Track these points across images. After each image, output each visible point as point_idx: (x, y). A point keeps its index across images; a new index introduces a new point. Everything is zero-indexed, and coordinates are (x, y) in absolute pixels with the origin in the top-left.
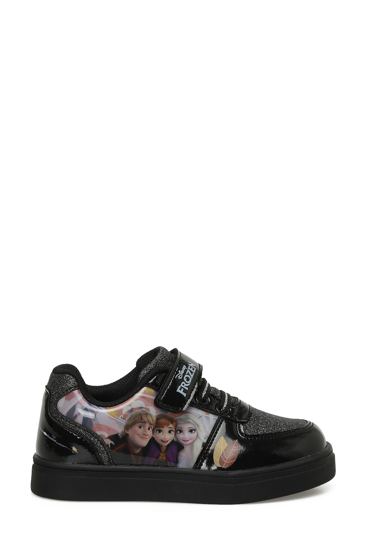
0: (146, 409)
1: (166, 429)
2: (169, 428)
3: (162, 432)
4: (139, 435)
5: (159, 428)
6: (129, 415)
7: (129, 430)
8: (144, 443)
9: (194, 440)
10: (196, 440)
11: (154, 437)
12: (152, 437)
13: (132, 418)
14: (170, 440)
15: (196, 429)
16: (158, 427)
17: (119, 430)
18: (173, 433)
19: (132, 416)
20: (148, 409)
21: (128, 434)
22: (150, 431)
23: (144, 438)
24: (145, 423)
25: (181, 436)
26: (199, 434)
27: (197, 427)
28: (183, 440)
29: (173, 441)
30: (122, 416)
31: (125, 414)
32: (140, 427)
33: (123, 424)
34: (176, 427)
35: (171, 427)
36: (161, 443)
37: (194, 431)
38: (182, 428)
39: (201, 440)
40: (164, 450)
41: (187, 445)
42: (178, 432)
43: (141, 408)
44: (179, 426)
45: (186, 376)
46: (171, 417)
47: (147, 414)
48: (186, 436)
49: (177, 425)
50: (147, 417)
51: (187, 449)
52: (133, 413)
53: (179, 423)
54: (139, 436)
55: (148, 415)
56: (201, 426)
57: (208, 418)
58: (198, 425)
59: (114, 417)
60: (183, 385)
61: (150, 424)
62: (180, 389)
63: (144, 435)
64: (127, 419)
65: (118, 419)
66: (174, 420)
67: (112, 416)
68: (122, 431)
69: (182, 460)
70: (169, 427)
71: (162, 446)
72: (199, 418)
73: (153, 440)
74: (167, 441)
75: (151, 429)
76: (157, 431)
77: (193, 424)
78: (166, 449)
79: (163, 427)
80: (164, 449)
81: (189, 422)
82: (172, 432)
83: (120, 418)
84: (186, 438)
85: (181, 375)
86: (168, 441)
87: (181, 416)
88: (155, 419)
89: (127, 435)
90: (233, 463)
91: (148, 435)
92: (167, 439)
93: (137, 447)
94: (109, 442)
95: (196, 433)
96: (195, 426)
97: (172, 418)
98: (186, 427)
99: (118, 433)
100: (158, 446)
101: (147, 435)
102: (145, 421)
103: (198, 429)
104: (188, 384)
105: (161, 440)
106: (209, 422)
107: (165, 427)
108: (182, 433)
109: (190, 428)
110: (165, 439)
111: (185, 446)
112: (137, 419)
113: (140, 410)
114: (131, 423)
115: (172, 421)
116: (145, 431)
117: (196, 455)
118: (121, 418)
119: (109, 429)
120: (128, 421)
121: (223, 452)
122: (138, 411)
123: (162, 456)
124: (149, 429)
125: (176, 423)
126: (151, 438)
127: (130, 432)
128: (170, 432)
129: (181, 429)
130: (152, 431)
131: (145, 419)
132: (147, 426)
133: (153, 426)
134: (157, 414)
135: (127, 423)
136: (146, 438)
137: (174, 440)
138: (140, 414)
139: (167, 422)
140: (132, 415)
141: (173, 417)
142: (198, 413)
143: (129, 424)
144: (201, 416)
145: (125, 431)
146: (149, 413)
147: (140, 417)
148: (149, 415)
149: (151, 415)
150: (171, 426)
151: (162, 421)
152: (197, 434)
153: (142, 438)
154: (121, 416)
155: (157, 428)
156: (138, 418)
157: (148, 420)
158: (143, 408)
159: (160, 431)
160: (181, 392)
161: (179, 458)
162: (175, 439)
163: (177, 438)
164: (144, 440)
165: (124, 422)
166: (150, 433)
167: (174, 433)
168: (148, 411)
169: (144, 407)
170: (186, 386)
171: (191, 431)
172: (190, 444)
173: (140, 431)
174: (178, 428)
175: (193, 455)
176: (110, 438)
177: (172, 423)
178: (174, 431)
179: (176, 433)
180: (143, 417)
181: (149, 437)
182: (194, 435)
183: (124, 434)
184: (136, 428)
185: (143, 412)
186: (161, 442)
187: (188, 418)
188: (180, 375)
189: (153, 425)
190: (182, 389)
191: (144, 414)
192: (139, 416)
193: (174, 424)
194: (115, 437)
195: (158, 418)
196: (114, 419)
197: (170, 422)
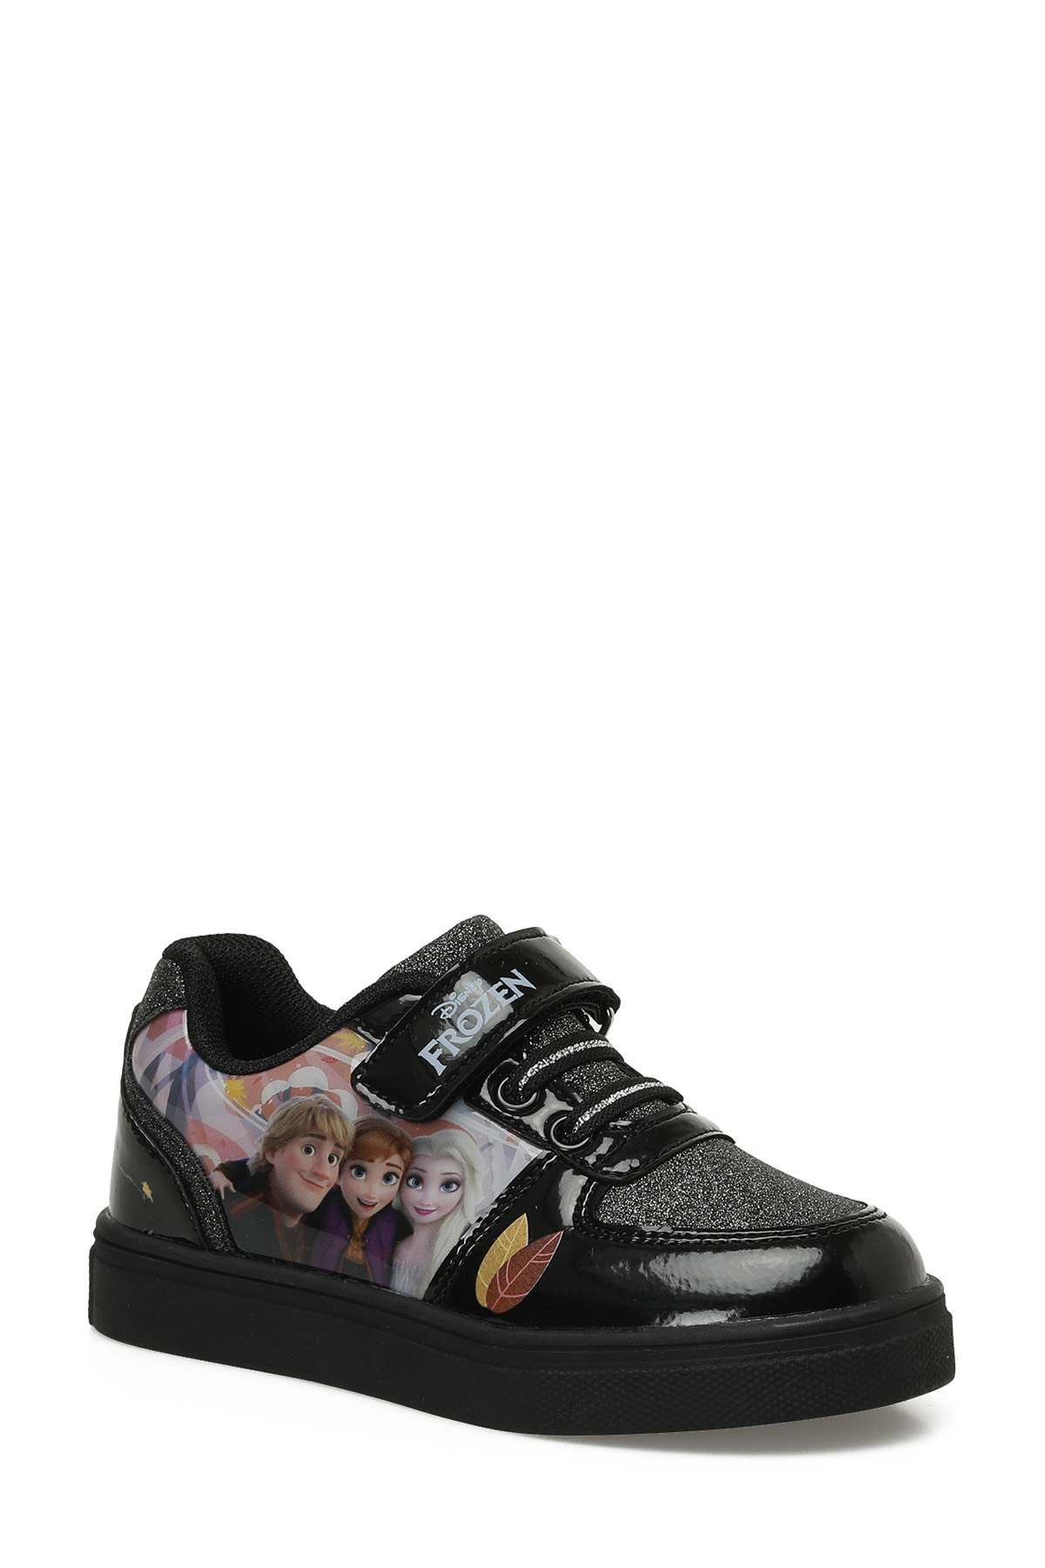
0: (329, 1097)
1: (378, 1168)
2: (389, 1164)
3: (364, 1176)
4: (303, 1174)
5: (358, 1162)
6: (280, 1107)
7: (278, 1154)
8: (312, 1199)
9: (445, 1213)
10: (452, 1214)
11: (340, 1187)
12: (336, 1184)
13: (285, 1119)
14: (382, 1201)
15: (463, 1180)
16: (356, 1157)
17: (251, 1150)
18: (395, 1184)
19: (287, 1112)
20: (336, 1099)
21: (273, 1166)
22: (333, 1164)
23: (314, 1184)
24: (323, 1138)
25: (414, 1195)
26: (465, 1198)
27: (467, 1175)
28: (416, 1209)
29: (389, 1206)
30: (258, 1107)
31: (268, 1101)
32: (308, 1151)
33: (261, 1132)
34: (408, 1165)
35: (396, 1163)
36: (355, 1207)
37: (455, 1186)
38: (424, 1171)
39: (465, 1217)
40: (362, 1231)
41: (424, 1225)
42: (411, 1182)
43: (316, 1090)
44: (418, 1163)
45: (468, 1012)
46: (401, 1132)
47: (330, 1113)
48: (430, 1196)
49: (413, 1158)
50: (332, 1120)
51: (420, 1237)
52: (291, 1103)
53: (421, 1155)
54: (302, 1177)
55: (334, 1119)
56: (482, 1171)
57: (510, 1153)
58: (473, 1170)
59: (239, 1107)
60: (448, 1038)
61: (338, 1145)
62: (432, 1051)
63: (316, 1174)
64: (273, 1117)
65: (248, 1114)
66: (408, 1144)
67: (234, 1103)
68: (258, 1154)
69: (402, 1269)
70: (388, 1161)
71: (357, 1218)
72: (482, 1149)
73: (335, 1195)
74: (373, 1206)
75: (338, 1160)
76: (352, 1168)
77: (460, 1164)
78: (368, 1227)
79: (372, 1161)
80: (360, 1226)
81: (450, 1157)
82: (394, 1178)
83: (252, 1113)
84: (426, 1203)
85: (453, 1007)
86: (376, 1203)
87: (431, 1133)
88: (352, 1130)
89: (271, 1167)
90: (518, 1302)
91: (326, 1178)
92: (374, 1198)
93: (292, 1208)
94: (220, 1181)
95: (459, 1192)
96: (463, 1172)
97: (403, 1136)
98: (436, 1170)
99: (248, 1159)
100: (347, 1215)
101: (322, 1177)
102: (323, 1132)
103: (468, 1182)
104: (466, 1036)
105: (358, 1199)
106: (508, 1165)
107: (377, 1161)
108: (420, 1188)
109: (448, 1174)
110: (370, 1198)
111: (416, 1229)
112: (300, 1123)
113: (312, 1097)
114: (284, 1134)
115: (401, 1145)
116: (319, 1164)
117: (438, 1260)
118: (257, 1112)
119: (223, 1144)
120: (274, 1124)
121: (506, 1263)
122: (304, 1098)
123: (353, 1249)
124: (331, 1160)
125: (411, 1152)
126: (332, 1186)
127: (277, 1161)
128: (387, 1178)
129: (421, 1173)
130: (338, 1167)
131: (324, 1126)
132: (328, 1148)
133: (342, 1152)
134: (361, 1118)
135: (273, 1130)
136: (318, 1186)
137: (393, 1204)
138: (311, 1109)
139: (386, 1145)
140: (286, 1109)
141: (407, 1134)
142: (486, 1133)
143: (277, 1136)
144: (490, 1144)
145: (264, 1155)
146: (339, 1112)
147: (310, 1118)
148: (336, 1117)
149: (342, 1118)
150: (395, 1159)
151: (374, 1140)
152: (458, 1199)
153: (308, 1184)
154: (255, 1108)
155: (353, 1159)
156: (303, 1120)
157: (333, 1133)
158: (322, 1092)
159: (360, 1171)
160: (432, 1059)
161: (396, 1261)
162: (395, 1200)
163: (401, 1201)
164: (313, 1190)
165: (264, 1128)
166: (331, 1171)
167: (398, 1184)
168: (334, 1104)
169: (326, 1089)
170: (455, 1044)
171: (447, 1185)
172: (431, 1223)
173: (307, 1161)
174: (414, 1171)
175: (432, 1258)
176: (226, 1169)
177: (400, 1151)
178: (401, 1176)
179: (405, 1185)
180: (318, 1119)
181: (328, 1186)
182: (453, 1197)
183: (263, 1164)
184: (296, 1149)
185: (319, 1103)
186: (357, 1203)
187: (451, 1144)
188: (451, 1008)
189: (345, 1149)
190: (439, 1052)
191: (322, 1110)
192: (307, 1116)
193: (407, 1154)
194: (235, 1170)
195: (363, 1130)
196: (239, 1115)
197: (393, 1149)
